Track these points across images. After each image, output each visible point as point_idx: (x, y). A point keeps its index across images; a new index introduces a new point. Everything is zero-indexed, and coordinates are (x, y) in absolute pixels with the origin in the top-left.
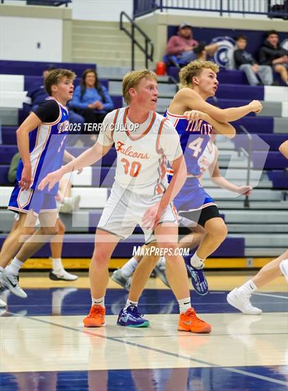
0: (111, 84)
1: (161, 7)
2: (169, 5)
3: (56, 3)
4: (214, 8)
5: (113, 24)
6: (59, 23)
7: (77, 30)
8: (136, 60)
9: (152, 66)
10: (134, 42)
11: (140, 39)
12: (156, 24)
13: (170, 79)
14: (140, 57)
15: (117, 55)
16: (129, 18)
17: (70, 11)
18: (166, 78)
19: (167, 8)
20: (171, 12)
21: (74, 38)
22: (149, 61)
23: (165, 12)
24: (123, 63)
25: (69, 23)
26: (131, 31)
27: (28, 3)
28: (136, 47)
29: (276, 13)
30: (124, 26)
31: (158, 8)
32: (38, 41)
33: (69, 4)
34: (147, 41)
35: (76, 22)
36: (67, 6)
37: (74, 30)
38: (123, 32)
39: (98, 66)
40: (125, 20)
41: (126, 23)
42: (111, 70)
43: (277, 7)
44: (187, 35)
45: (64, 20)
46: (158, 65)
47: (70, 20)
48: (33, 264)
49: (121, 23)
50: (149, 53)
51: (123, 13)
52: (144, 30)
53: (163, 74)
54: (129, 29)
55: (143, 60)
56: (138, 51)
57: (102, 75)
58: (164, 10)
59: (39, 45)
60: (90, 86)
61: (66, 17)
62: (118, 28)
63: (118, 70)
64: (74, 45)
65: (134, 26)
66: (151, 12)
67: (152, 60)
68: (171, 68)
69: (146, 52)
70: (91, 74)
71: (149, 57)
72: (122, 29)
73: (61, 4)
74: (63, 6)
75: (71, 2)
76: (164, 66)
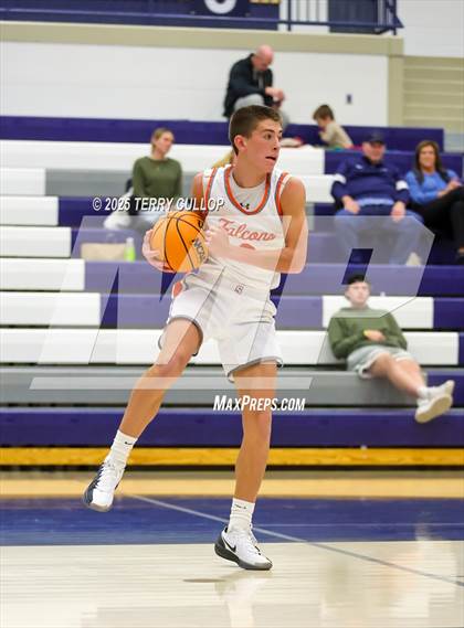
3: (377, 30)
6: (384, 61)
7: (412, 73)
17: (401, 42)
21: (407, 86)
25: (399, 61)
27: (332, 31)
32: (349, 92)
33: (399, 30)
35: (410, 60)
36: (395, 34)
37: (407, 73)
39: (447, 132)
45: (391, 57)
47: (401, 56)
48: (334, 457)
57: (452, 146)
59: (349, 99)
60: (428, 168)
61: (395, 52)
64: (407, 98)
73: (386, 29)
74: (389, 34)
75: (401, 26)
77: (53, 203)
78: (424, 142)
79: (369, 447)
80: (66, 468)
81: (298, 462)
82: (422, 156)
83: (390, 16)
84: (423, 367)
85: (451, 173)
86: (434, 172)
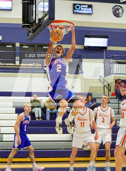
0: (97, 99)
1: (113, 74)
5: (97, 80)
7: (86, 82)
8: (105, 91)
9: (110, 93)
13: (116, 97)
15: (99, 90)
16: (102, 78)
17: (83, 76)
18: (115, 97)
21: (85, 84)
22: (109, 91)
24: (101, 92)
27: (69, 74)
30: (101, 80)
32: (73, 86)
33: (83, 74)
34: (109, 85)
35: (85, 79)
37: (84, 82)
39: (93, 94)
40: (101, 78)
42: (97, 94)
44: (120, 82)
45: (81, 79)
46: (112, 93)
47: (83, 79)
50: (109, 89)
51: (100, 76)
52: (107, 81)
53: (114, 96)
54: (103, 81)
55: (108, 91)
56: (105, 88)
57: (94, 96)
59: (73, 87)
60: (90, 101)
62: (99, 81)
63: (99, 95)
64: (85, 87)
65: (104, 80)
66: (109, 75)
67: (110, 91)
68: (117, 93)
69: (108, 88)
70: (90, 97)
71: (109, 90)
72: (100, 81)
73: (80, 74)
74: (81, 74)
75: (83, 73)
76: (114, 93)
77: (14, 109)
79: (78, 157)
80: (17, 162)
81: (64, 160)
82: (89, 98)
83: (81, 70)
85: (94, 102)
86: (91, 101)
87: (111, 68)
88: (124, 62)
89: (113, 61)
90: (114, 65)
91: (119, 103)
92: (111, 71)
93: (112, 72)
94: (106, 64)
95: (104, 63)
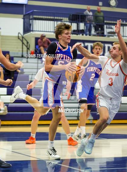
0: (15, 58)
1: (33, 31)
2: (36, 30)
4: (52, 31)
5: (15, 37)
9: (29, 52)
10: (23, 43)
11: (25, 42)
12: (31, 37)
14: (25, 49)
15: (17, 48)
19: (35, 31)
20: (36, 33)
21: (2, 42)
22: (28, 50)
23: (34, 33)
24: (19, 51)
26: (22, 39)
28: (24, 45)
29: (74, 33)
31: (32, 31)
34: (28, 43)
37: (2, 39)
38: (19, 40)
39: (10, 52)
40: (20, 35)
41: (20, 37)
42: (14, 53)
43: (74, 31)
46: (31, 52)
49: (18, 36)
50: (28, 47)
51: (19, 33)
52: (27, 39)
54: (21, 39)
56: (24, 47)
57: (11, 55)
58: (34, 32)
62: (17, 38)
63: (17, 53)
65: (23, 38)
66: (29, 32)
67: (29, 50)
69: (27, 47)
71: (28, 49)
72: (19, 38)
76: (33, 52)
78: (7, 54)
84: (4, 103)
87: (30, 25)
88: (45, 18)
89: (33, 17)
90: (34, 21)
91: (38, 63)
92: (30, 27)
93: (32, 29)
94: (25, 19)
95: (24, 19)
